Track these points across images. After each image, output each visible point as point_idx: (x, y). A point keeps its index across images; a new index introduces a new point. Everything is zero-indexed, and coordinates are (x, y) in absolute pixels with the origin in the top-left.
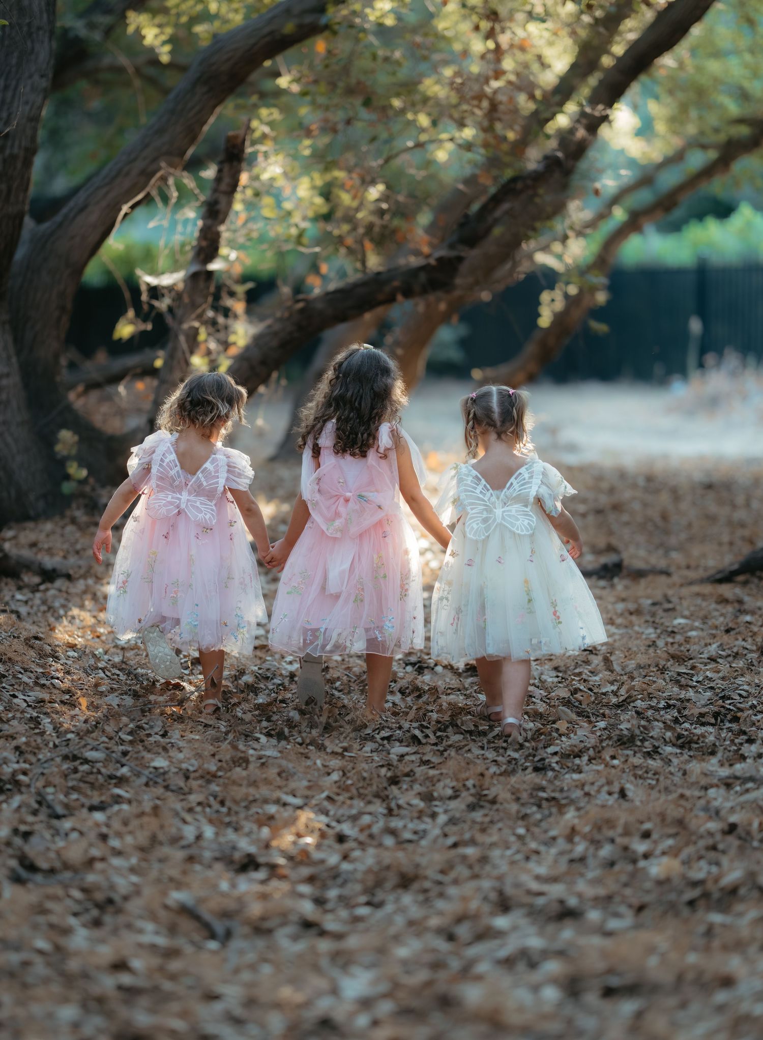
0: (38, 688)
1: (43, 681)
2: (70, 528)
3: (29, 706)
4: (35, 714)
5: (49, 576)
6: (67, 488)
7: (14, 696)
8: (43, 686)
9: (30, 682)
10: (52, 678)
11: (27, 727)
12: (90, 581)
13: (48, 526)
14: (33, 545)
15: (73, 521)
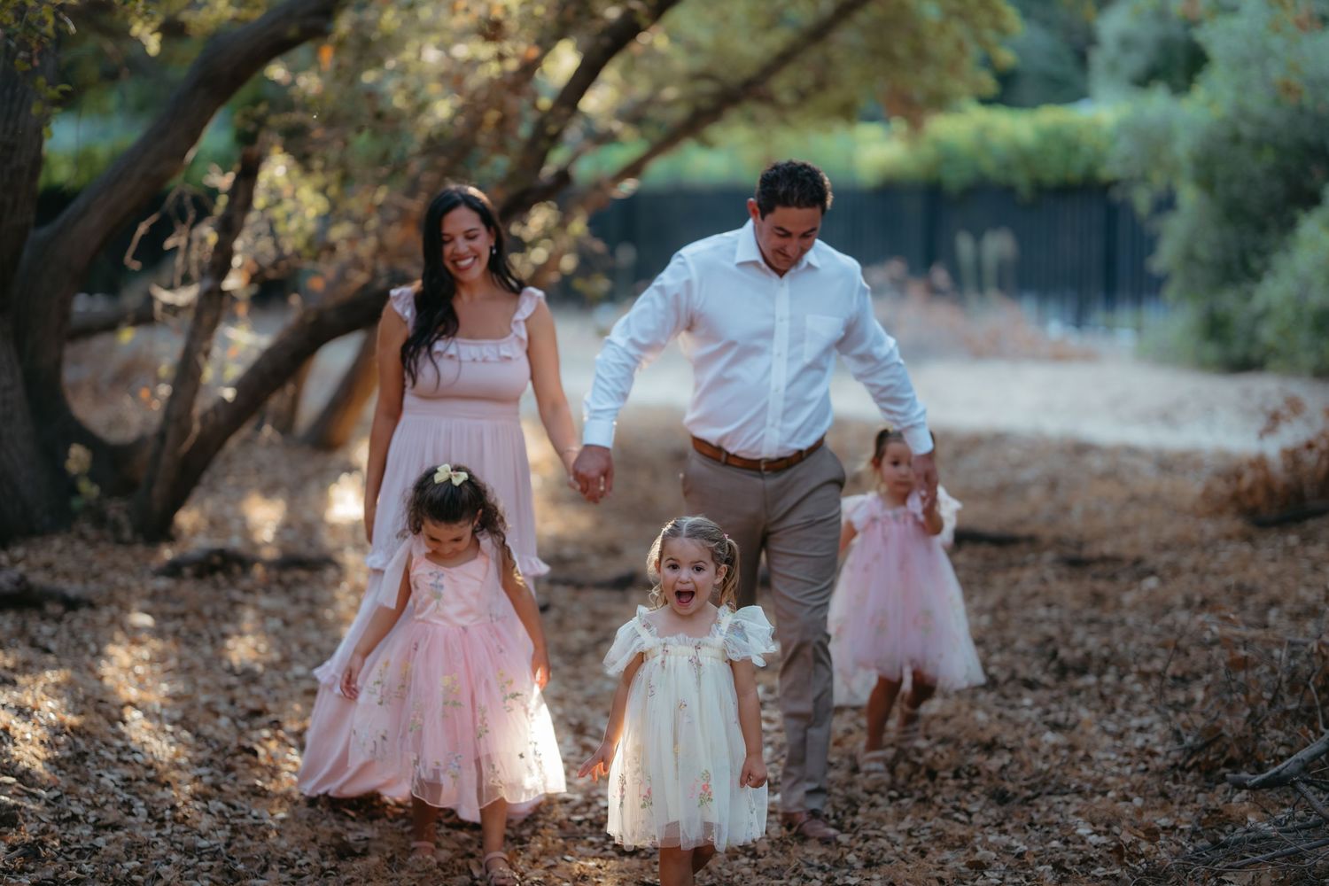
0: (121, 765)
1: (125, 757)
2: (79, 546)
3: (116, 786)
4: (127, 796)
5: (72, 604)
6: (76, 503)
7: (100, 776)
8: (126, 762)
9: (113, 757)
10: (134, 752)
11: (121, 812)
12: (114, 609)
13: (57, 543)
14: (48, 566)
15: (82, 536)
